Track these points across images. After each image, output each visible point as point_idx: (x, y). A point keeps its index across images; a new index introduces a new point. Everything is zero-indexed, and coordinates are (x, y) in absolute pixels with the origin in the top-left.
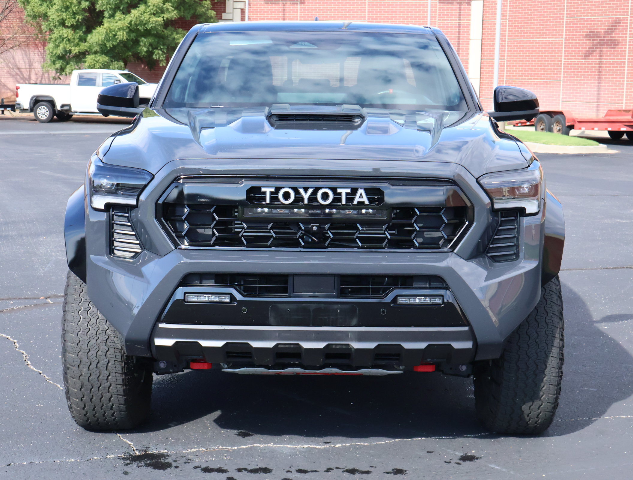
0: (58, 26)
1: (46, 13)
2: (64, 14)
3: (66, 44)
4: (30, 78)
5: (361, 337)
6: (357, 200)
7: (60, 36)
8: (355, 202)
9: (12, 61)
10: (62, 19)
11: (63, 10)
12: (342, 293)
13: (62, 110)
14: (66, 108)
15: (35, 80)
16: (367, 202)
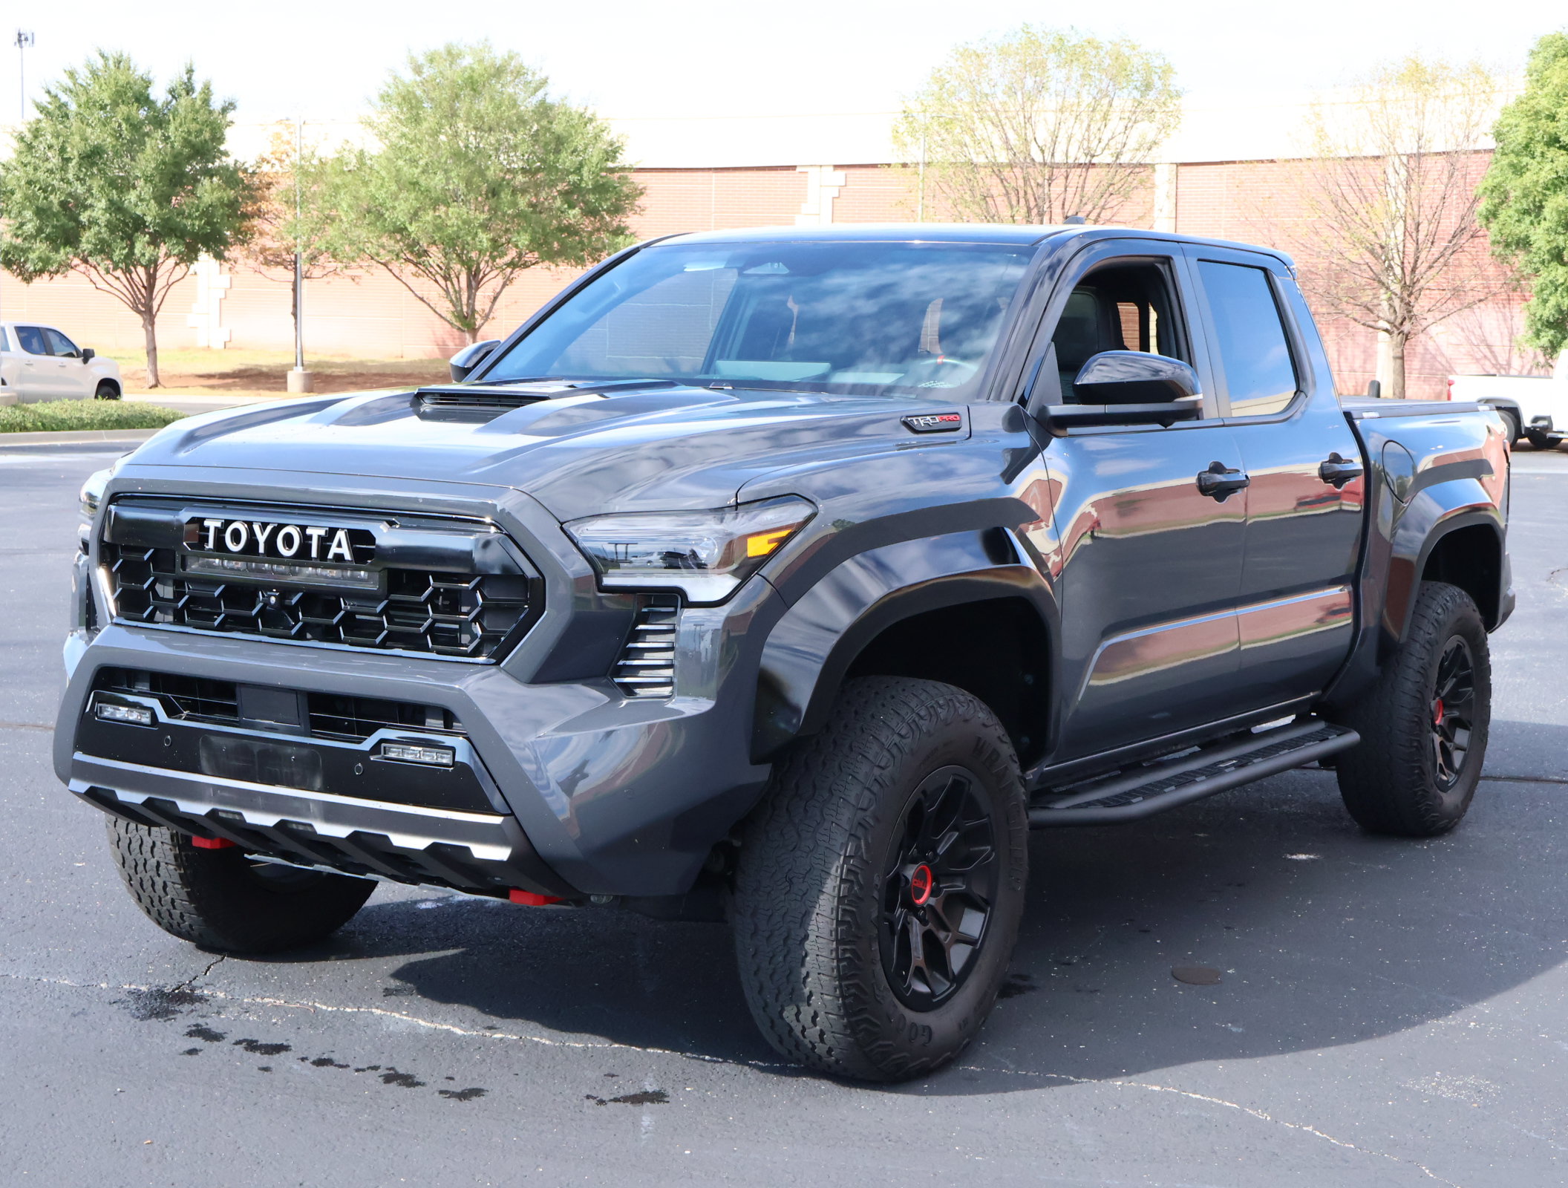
0: (1549, 262)
1: (1527, 237)
2: (1562, 237)
3: (1563, 297)
4: (1509, 364)
5: (332, 814)
6: (334, 550)
7: (1551, 282)
8: (330, 556)
9: (1478, 331)
10: (1558, 247)
11: (1560, 229)
12: (316, 726)
13: (1535, 428)
14: (1541, 423)
15: (1520, 369)
16: (348, 556)
